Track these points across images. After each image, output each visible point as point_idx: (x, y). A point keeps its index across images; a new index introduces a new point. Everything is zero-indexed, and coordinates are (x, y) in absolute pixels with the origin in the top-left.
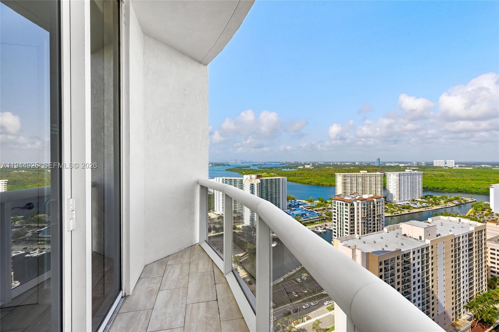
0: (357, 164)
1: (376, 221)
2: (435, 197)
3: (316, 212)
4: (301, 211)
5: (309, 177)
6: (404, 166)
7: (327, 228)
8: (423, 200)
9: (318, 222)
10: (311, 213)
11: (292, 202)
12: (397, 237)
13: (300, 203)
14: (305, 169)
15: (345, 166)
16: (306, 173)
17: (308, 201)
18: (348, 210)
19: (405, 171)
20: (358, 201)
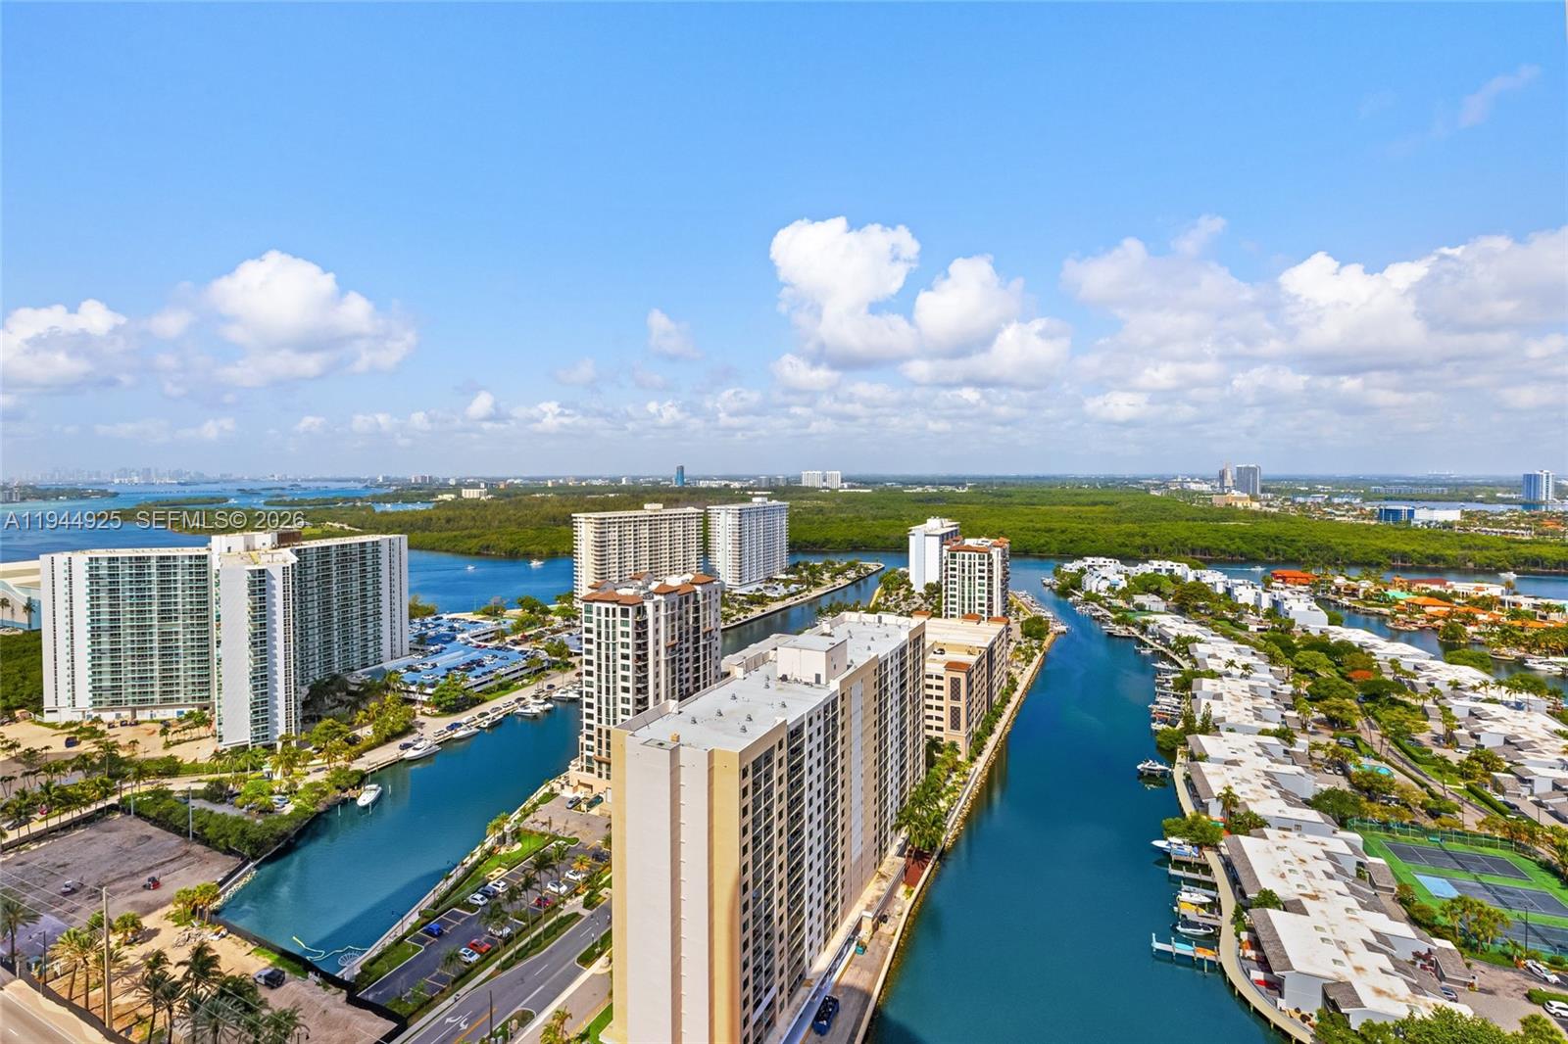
0: (624, 482)
1: (701, 649)
2: (814, 566)
3: (518, 648)
4: (461, 652)
5: (480, 531)
6: (741, 489)
7: (555, 695)
8: (790, 576)
9: (525, 681)
10: (500, 654)
11: (425, 625)
12: (768, 686)
13: (456, 625)
14: (460, 504)
15: (591, 489)
16: (467, 516)
17: (484, 612)
18: (629, 629)
19: (750, 501)
20: (657, 598)
